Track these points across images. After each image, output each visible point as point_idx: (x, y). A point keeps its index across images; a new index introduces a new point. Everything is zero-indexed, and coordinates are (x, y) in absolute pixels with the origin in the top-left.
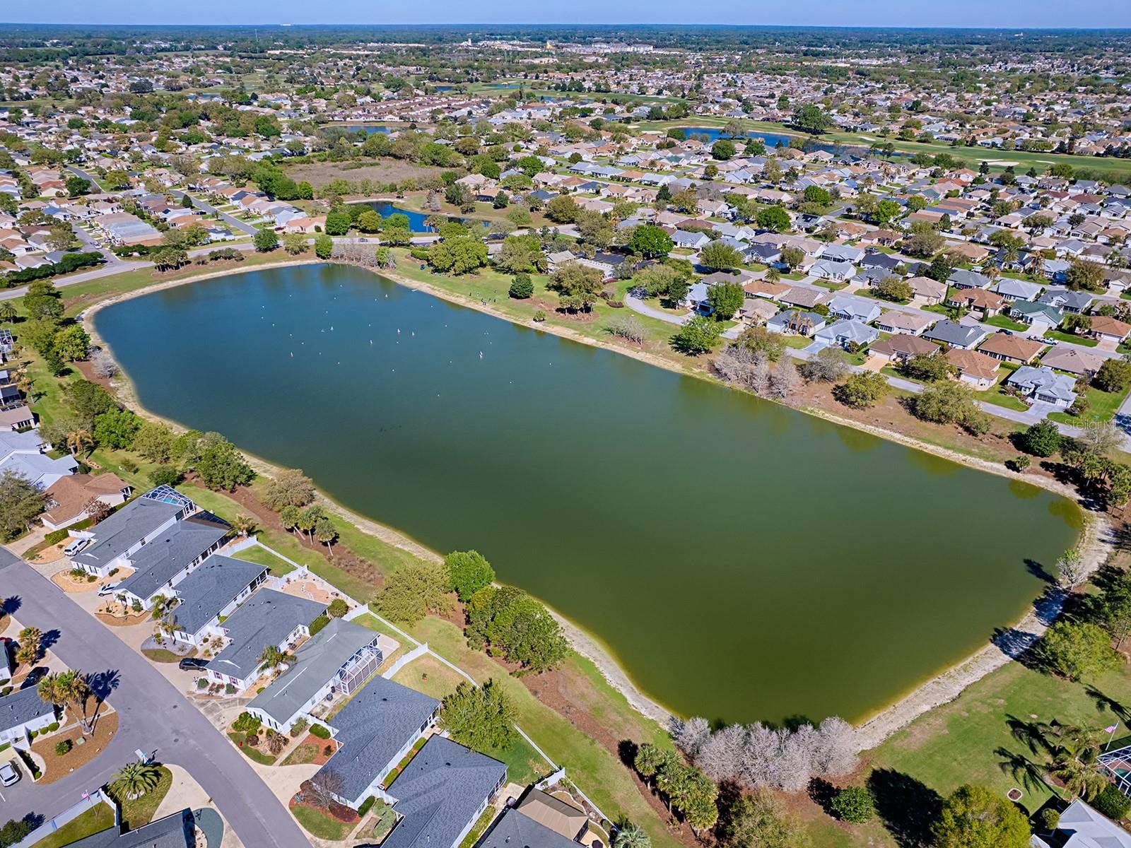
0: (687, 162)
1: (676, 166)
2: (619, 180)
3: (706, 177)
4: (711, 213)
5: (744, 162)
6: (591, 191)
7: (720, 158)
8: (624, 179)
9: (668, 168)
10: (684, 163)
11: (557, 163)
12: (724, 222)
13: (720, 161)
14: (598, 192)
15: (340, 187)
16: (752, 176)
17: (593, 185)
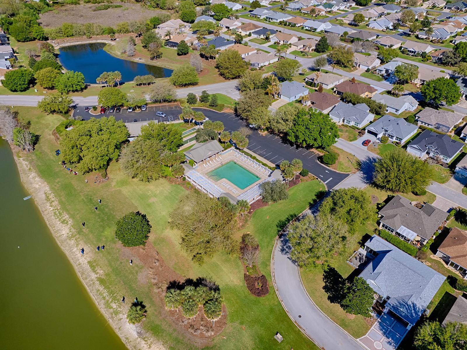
0: (337, 8)
1: (329, 12)
2: (285, 25)
3: (353, 23)
4: (366, 68)
5: (380, 9)
6: (262, 36)
7: (361, 5)
8: (290, 24)
9: (323, 13)
10: (335, 9)
11: (243, 8)
12: (379, 80)
13: (361, 7)
14: (267, 38)
15: (67, 31)
16: (392, 24)
17: (264, 31)
